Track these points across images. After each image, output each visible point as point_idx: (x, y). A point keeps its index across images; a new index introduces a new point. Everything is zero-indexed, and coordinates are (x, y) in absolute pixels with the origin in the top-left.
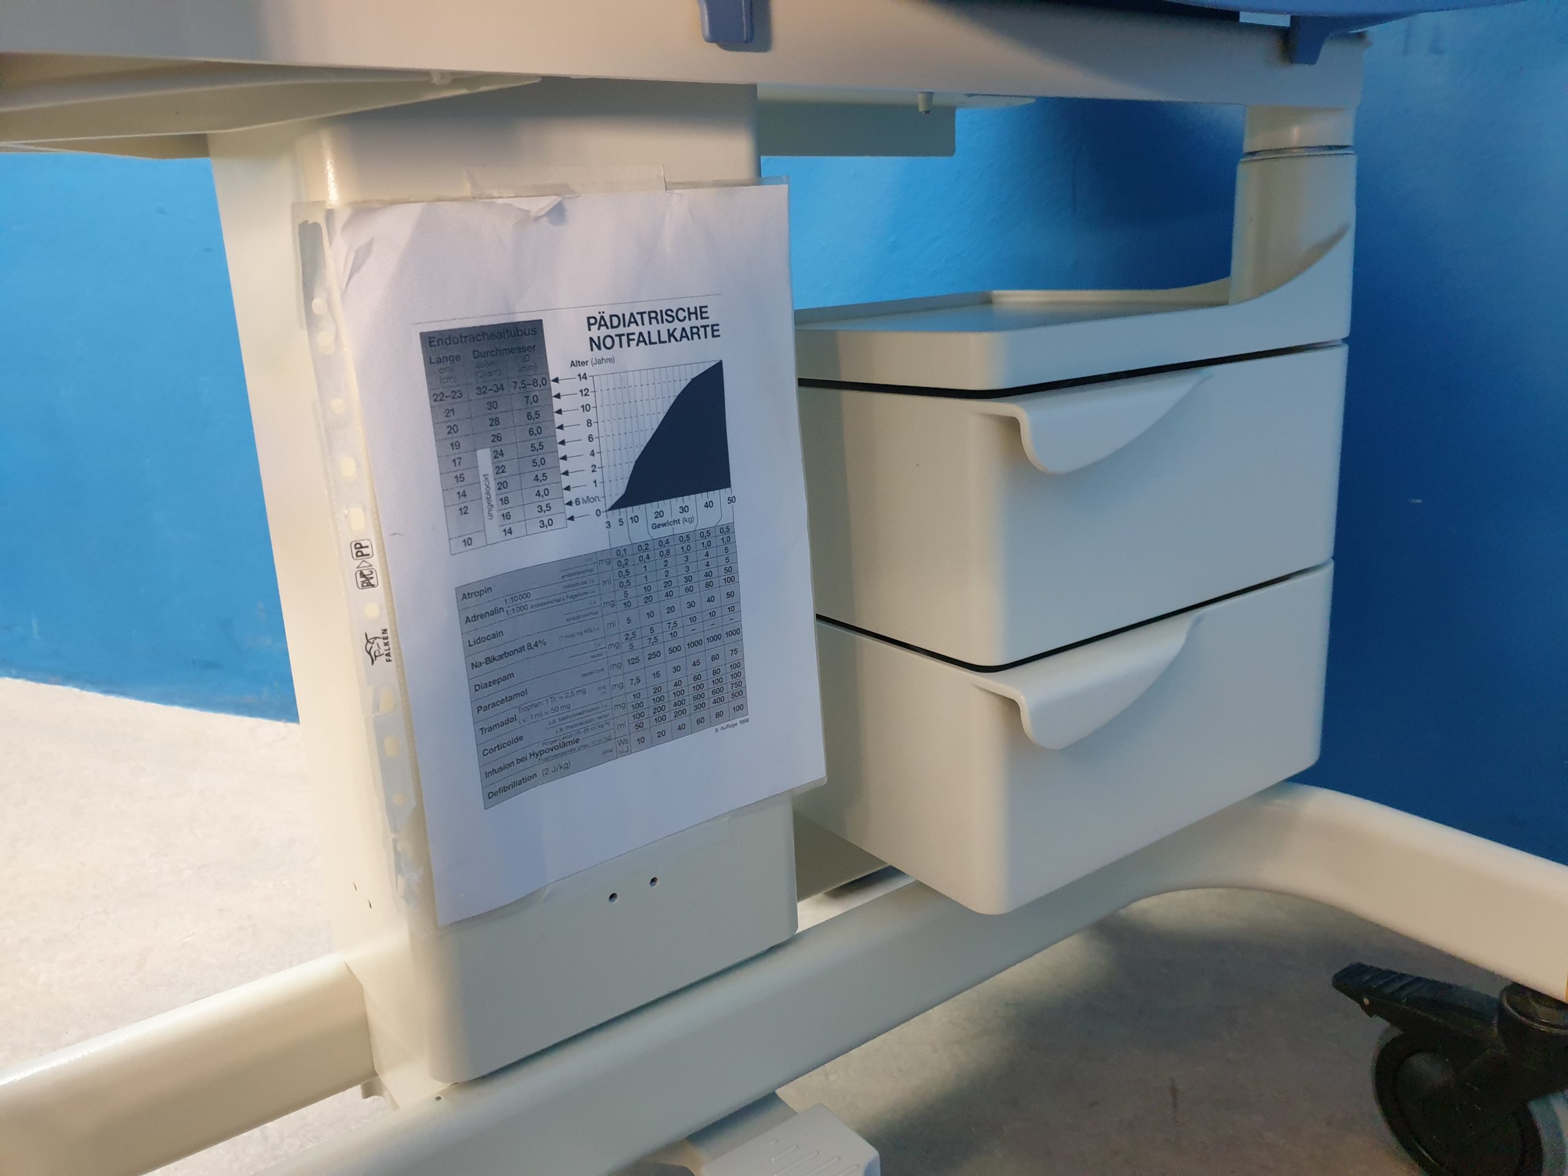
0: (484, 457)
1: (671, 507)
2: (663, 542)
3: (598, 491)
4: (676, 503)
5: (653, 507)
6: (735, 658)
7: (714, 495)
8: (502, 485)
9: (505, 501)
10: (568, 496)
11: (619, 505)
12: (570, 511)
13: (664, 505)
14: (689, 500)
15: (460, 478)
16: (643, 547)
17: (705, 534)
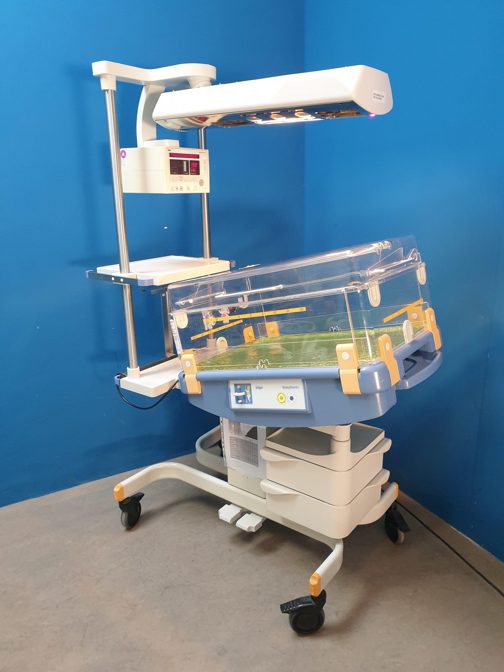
0: (233, 426)
1: (251, 439)
2: (250, 442)
3: (244, 433)
4: (252, 439)
5: (249, 438)
6: (257, 459)
7: (256, 440)
8: (235, 429)
9: (235, 430)
10: (241, 433)
11: (246, 436)
12: (241, 434)
13: (250, 438)
14: (253, 439)
15: (230, 426)
16: (248, 441)
17: (254, 444)
